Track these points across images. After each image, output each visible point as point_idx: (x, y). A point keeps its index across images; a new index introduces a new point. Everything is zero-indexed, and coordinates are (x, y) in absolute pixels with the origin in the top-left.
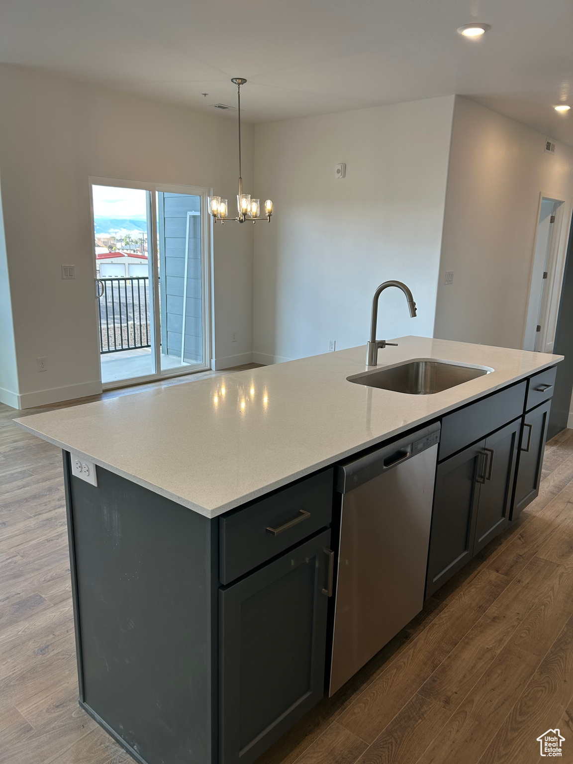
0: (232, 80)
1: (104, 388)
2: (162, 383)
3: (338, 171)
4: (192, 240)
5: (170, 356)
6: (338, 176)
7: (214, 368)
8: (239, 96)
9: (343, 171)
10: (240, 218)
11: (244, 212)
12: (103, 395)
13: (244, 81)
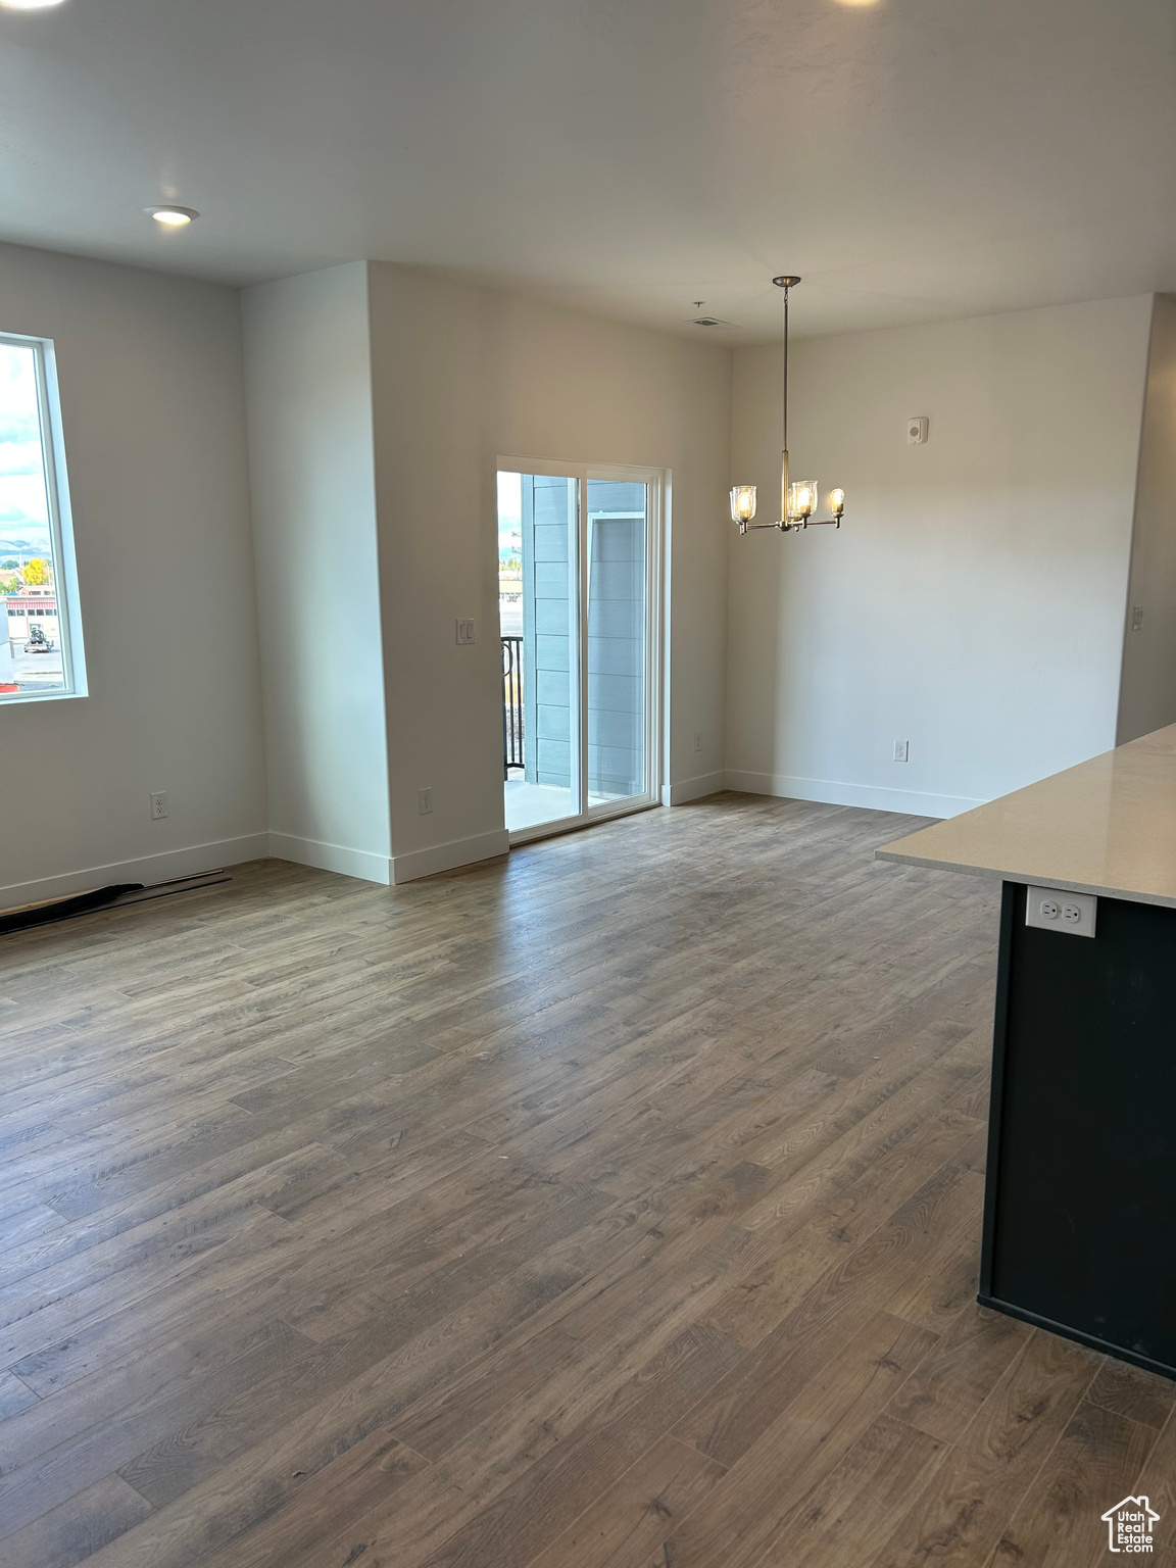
0: (774, 281)
1: (513, 840)
2: (591, 832)
3: (914, 432)
4: (596, 565)
5: (541, 786)
6: (910, 439)
7: (667, 801)
8: (786, 307)
9: (924, 430)
10: (784, 523)
11: (804, 511)
12: (513, 857)
13: (795, 280)
